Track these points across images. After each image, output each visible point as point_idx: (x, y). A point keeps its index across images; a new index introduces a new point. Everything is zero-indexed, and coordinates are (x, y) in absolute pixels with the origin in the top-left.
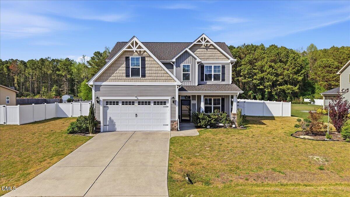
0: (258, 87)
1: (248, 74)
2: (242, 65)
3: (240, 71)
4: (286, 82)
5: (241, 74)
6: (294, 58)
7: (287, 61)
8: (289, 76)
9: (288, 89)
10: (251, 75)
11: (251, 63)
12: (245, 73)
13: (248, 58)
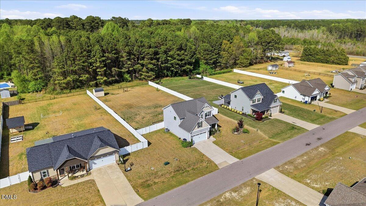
0: (171, 69)
1: (165, 60)
2: (160, 53)
3: (159, 58)
4: (185, 64)
5: (160, 60)
6: (190, 47)
7: (186, 49)
8: (188, 60)
9: (188, 68)
10: (167, 61)
11: (165, 52)
12: (163, 60)
13: (163, 48)
